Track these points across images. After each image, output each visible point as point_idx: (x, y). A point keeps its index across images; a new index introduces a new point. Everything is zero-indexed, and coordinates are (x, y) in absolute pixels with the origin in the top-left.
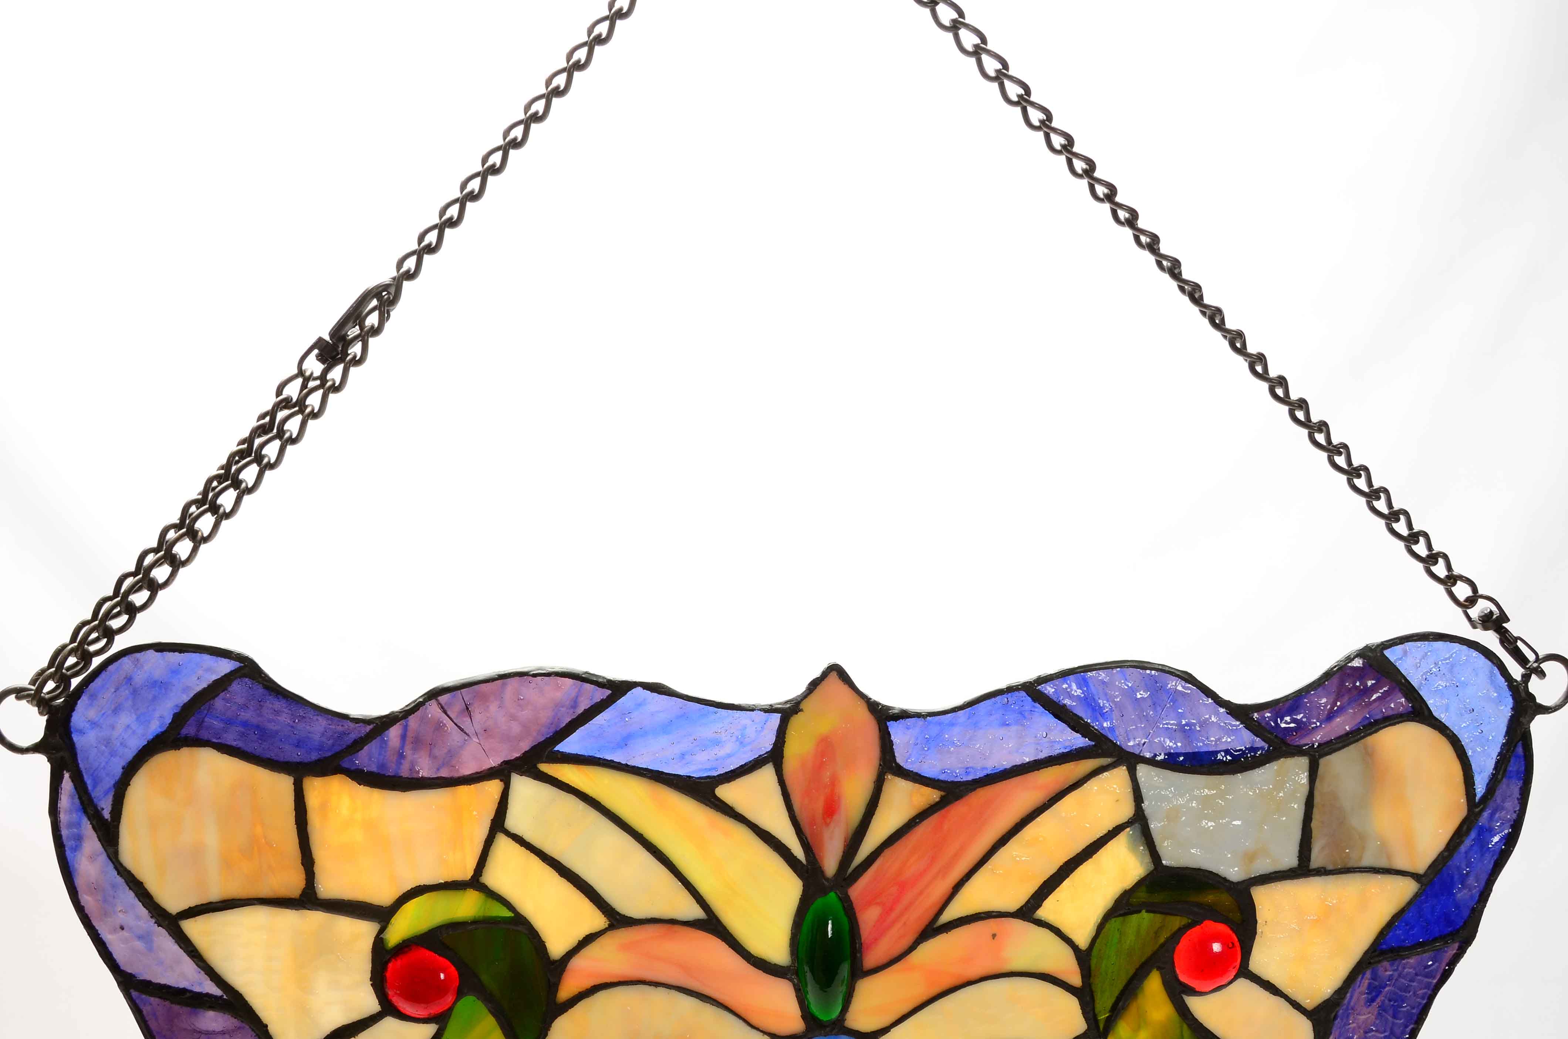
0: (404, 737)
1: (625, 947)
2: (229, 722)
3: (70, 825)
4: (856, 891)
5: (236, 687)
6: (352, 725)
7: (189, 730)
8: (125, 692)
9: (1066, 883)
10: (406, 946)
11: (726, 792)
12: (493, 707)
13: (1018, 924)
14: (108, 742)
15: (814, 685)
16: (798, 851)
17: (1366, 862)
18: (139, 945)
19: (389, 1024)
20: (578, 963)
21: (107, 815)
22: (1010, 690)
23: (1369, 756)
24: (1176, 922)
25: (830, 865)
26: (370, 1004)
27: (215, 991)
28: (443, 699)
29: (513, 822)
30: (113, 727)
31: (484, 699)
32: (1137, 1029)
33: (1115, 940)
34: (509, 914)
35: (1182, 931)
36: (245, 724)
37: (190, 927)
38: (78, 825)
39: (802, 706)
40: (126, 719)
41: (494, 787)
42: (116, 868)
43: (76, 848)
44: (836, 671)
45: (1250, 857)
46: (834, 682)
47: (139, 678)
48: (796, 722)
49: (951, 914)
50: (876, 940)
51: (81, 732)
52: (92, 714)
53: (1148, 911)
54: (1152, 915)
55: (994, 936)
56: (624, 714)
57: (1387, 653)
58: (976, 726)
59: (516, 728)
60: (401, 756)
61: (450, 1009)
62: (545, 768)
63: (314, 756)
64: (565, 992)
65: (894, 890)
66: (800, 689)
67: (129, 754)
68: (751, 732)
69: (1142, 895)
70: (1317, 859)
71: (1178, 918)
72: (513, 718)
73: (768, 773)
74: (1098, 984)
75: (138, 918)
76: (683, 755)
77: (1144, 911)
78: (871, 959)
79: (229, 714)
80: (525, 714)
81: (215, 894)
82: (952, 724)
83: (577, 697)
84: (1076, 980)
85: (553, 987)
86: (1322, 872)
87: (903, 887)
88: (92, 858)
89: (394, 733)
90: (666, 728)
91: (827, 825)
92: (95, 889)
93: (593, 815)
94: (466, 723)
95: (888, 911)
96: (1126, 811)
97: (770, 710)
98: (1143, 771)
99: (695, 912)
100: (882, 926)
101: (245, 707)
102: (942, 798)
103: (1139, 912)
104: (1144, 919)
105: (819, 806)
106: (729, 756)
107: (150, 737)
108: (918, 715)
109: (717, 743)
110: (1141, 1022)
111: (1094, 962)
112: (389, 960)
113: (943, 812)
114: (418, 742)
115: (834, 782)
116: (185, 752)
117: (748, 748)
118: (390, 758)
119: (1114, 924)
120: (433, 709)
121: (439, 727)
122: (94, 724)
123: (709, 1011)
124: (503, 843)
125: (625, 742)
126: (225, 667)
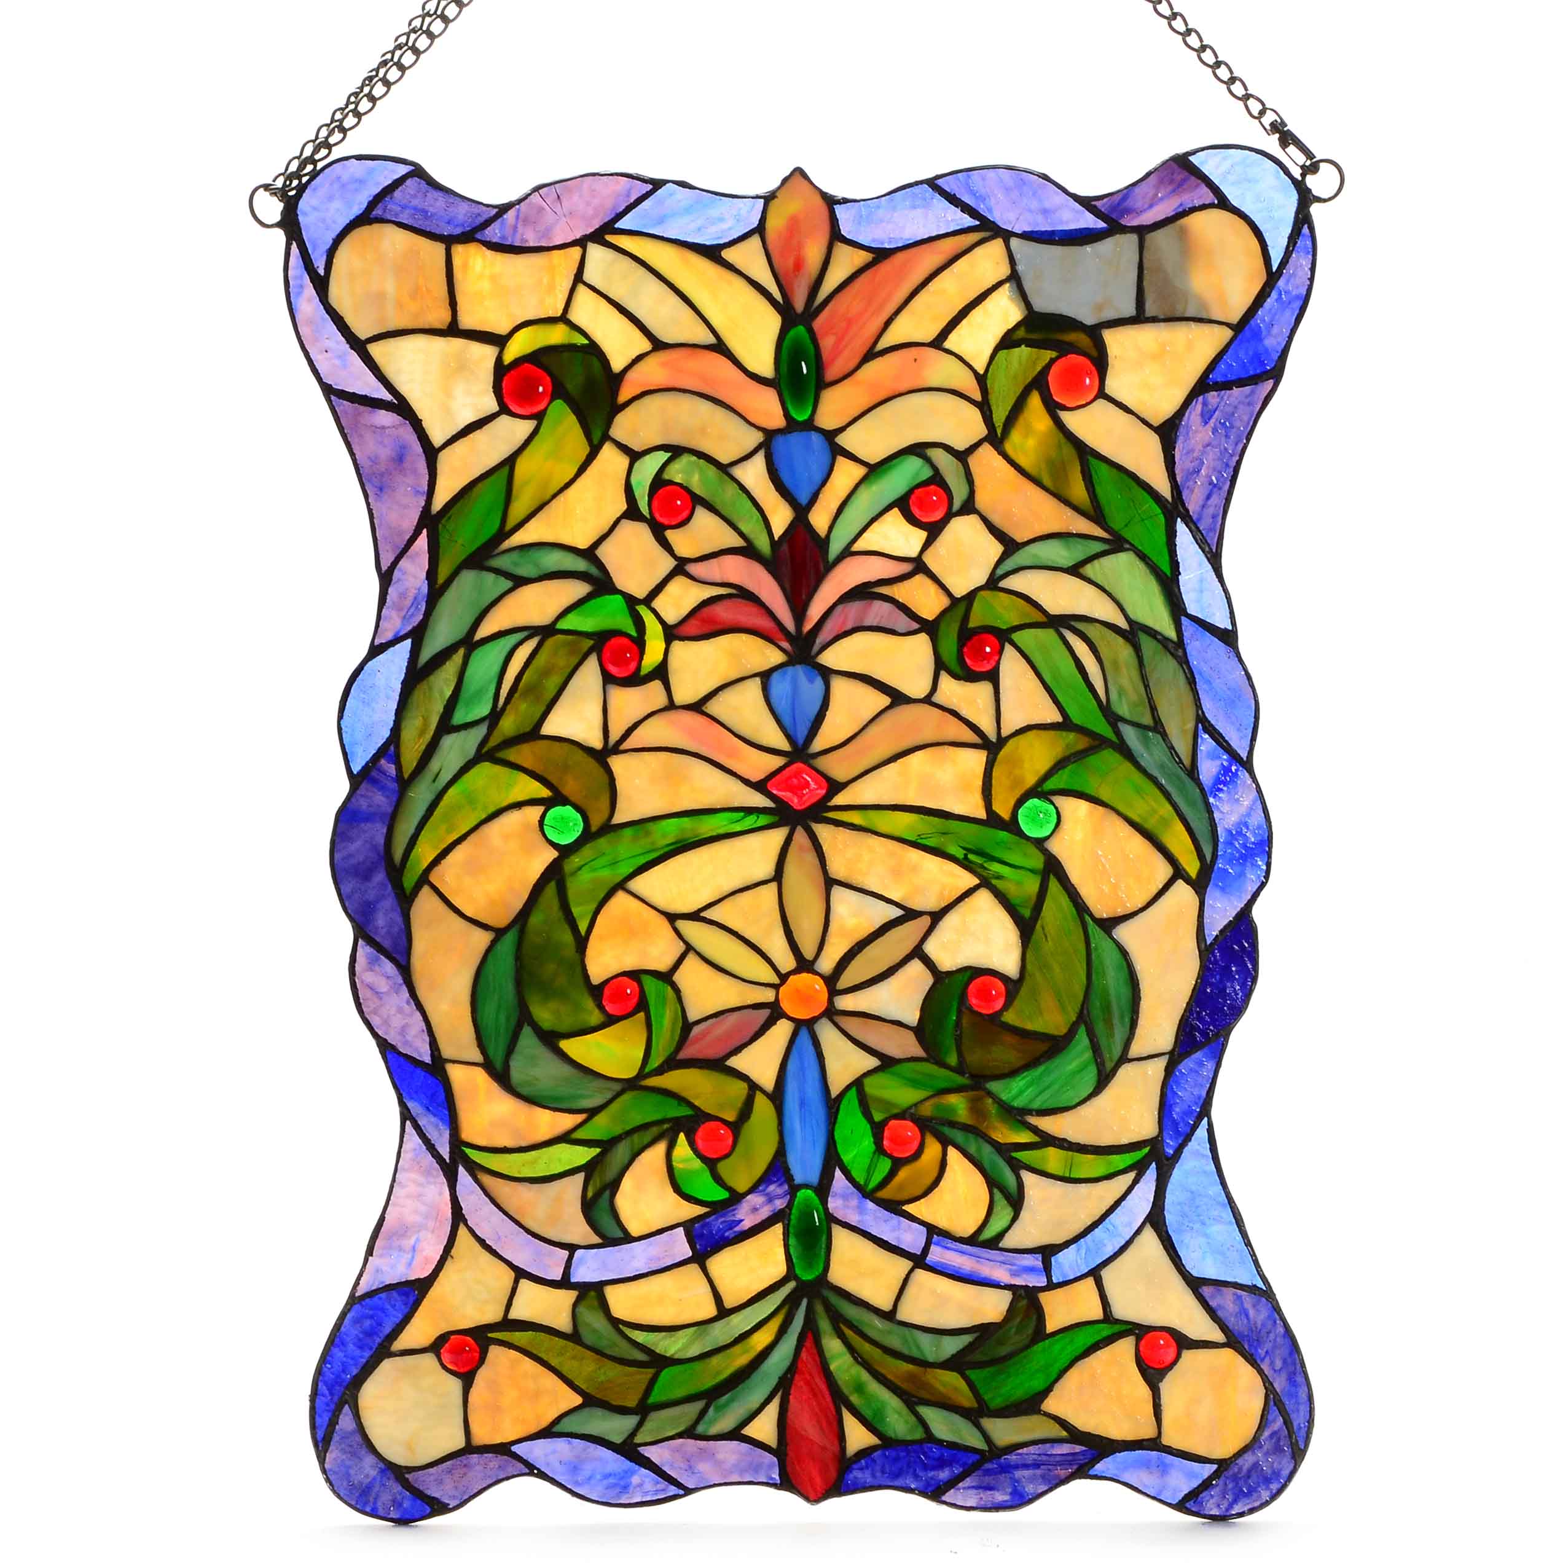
0: (517, 217)
1: (664, 365)
2: (404, 207)
3: (296, 278)
4: (818, 324)
5: (409, 182)
6: (484, 208)
7: (378, 212)
8: (336, 186)
9: (964, 322)
10: (518, 362)
11: (728, 254)
12: (576, 198)
13: (932, 352)
14: (323, 220)
15: (785, 181)
16: (777, 296)
17: (1189, 313)
18: (337, 362)
19: (504, 419)
20: (631, 375)
21: (321, 272)
22: (917, 183)
23: (1183, 233)
24: (1049, 355)
25: (799, 304)
26: (492, 406)
27: (388, 397)
28: (542, 191)
29: (588, 276)
30: (327, 209)
31: (570, 191)
32: (1026, 436)
33: (1004, 366)
34: (586, 342)
35: (1052, 361)
36: (415, 209)
37: (374, 349)
38: (301, 277)
39: (777, 194)
40: (336, 204)
41: (576, 251)
42: (325, 309)
43: (299, 294)
44: (799, 172)
45: (1099, 308)
46: (798, 177)
47: (345, 177)
48: (774, 204)
49: (883, 344)
50: (833, 360)
51: (305, 214)
52: (315, 202)
53: (1026, 346)
54: (1029, 349)
55: (915, 360)
56: (661, 202)
57: (1191, 158)
58: (894, 209)
59: (590, 212)
60: (515, 228)
61: (546, 409)
62: (609, 238)
63: (458, 231)
64: (623, 396)
65: (844, 324)
66: (777, 183)
67: (338, 228)
68: (743, 212)
69: (1021, 333)
70: (1150, 309)
71: (1049, 352)
72: (588, 204)
73: (756, 240)
74: (993, 400)
75: (338, 343)
76: (699, 229)
77: (1023, 346)
78: (831, 374)
79: (404, 202)
80: (596, 202)
81: (392, 326)
82: (878, 207)
83: (630, 189)
84: (978, 397)
85: (615, 392)
86: (1154, 320)
87: (850, 322)
88: (309, 300)
89: (510, 215)
90: (688, 210)
91: (796, 276)
92: (310, 322)
93: (642, 271)
94: (558, 209)
95: (840, 340)
96: (1004, 271)
97: (758, 197)
98: (1014, 242)
99: (711, 339)
100: (837, 351)
101: (415, 196)
102: (874, 258)
103: (1019, 346)
104: (1024, 350)
105: (790, 263)
106: (730, 229)
107: (352, 218)
108: (855, 201)
109: (721, 220)
110: (1028, 431)
111: (989, 382)
112: (504, 375)
113: (875, 268)
114: (526, 221)
115: (800, 247)
116: (376, 227)
117: (742, 223)
118: (508, 231)
119: (1002, 354)
120: (535, 197)
121: (541, 209)
122: (315, 209)
123: (720, 412)
124: (581, 289)
125: (661, 221)
126: (403, 170)
